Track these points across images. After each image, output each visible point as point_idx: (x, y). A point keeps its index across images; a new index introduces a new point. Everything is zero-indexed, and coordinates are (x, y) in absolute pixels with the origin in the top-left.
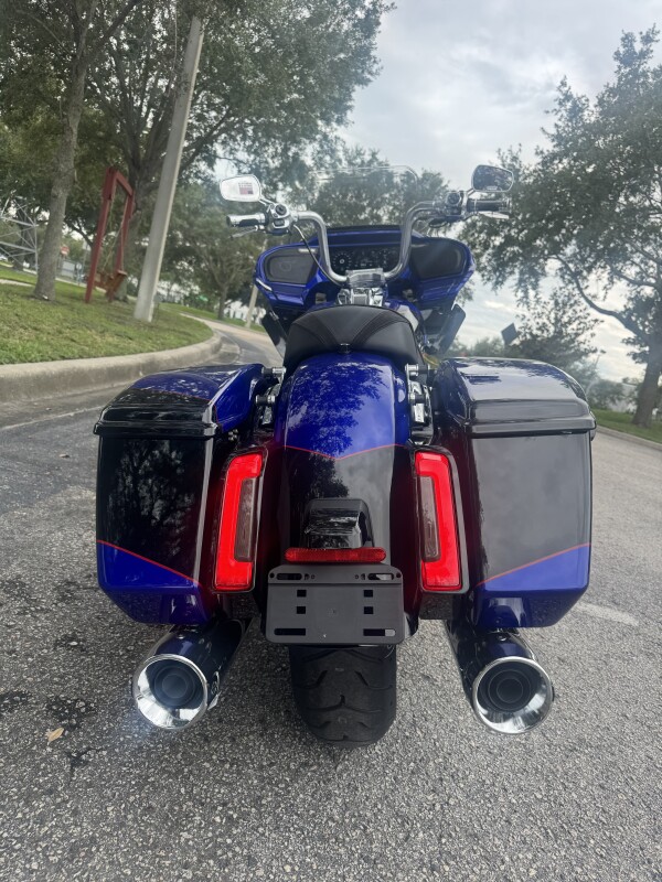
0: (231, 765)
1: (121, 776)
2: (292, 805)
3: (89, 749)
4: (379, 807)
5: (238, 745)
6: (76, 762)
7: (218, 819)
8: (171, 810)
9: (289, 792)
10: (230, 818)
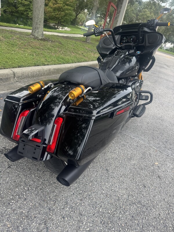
0: (38, 178)
1: (15, 173)
2: (44, 191)
3: (13, 165)
4: (63, 199)
5: (44, 173)
6: (9, 167)
7: (26, 188)
8: (19, 183)
9: (46, 188)
10: (29, 189)
